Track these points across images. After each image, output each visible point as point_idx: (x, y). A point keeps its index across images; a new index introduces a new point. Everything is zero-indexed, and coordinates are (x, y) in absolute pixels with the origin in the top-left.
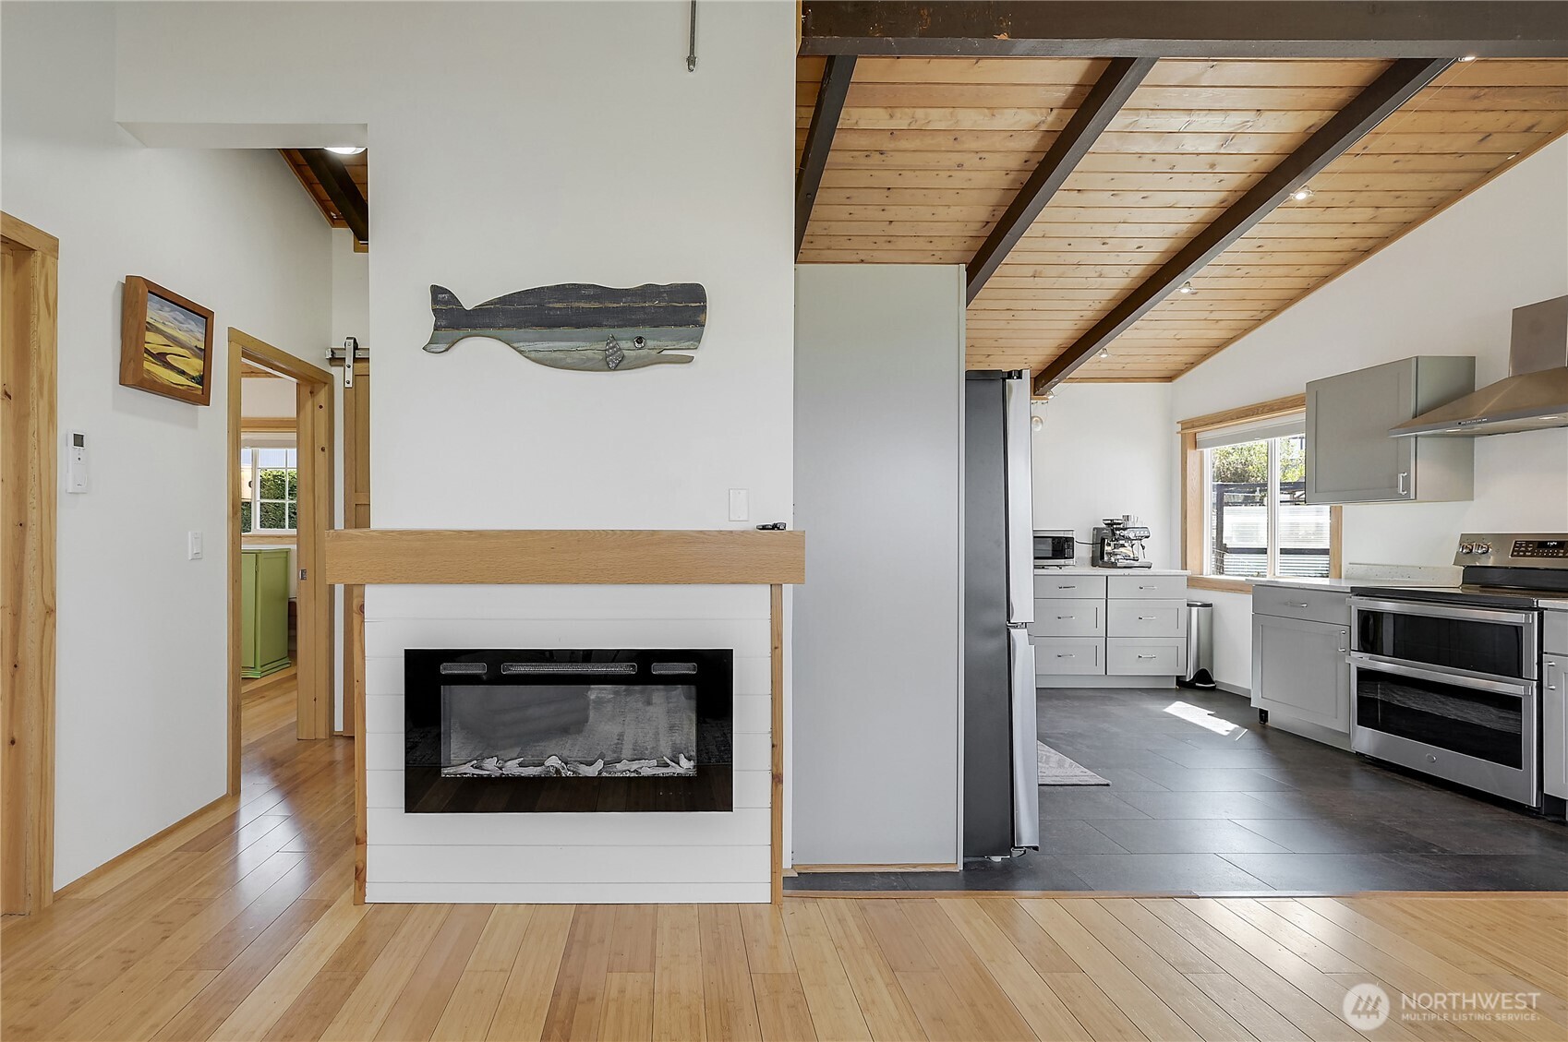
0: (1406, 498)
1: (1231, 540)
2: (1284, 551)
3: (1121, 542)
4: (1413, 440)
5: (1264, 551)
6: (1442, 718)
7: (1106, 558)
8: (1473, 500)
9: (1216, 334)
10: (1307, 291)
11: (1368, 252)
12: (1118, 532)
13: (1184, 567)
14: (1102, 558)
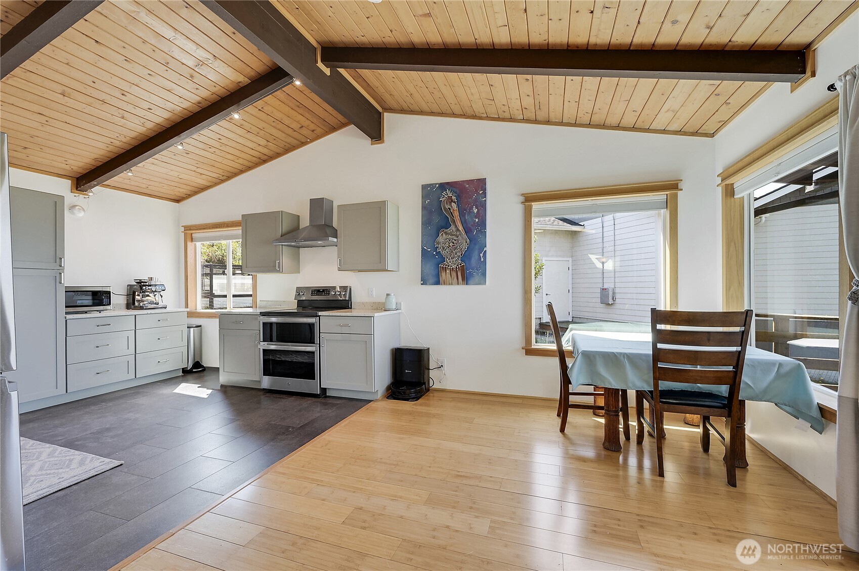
0: (279, 271)
1: (216, 291)
2: (234, 296)
3: (147, 293)
4: (281, 246)
5: (225, 296)
6: (292, 362)
7: (136, 304)
8: (299, 273)
9: (201, 181)
10: (242, 172)
11: (265, 162)
12: (144, 287)
13: (187, 306)
14: (134, 303)
